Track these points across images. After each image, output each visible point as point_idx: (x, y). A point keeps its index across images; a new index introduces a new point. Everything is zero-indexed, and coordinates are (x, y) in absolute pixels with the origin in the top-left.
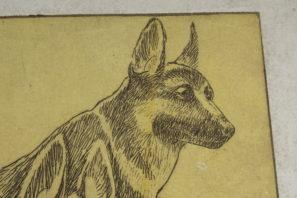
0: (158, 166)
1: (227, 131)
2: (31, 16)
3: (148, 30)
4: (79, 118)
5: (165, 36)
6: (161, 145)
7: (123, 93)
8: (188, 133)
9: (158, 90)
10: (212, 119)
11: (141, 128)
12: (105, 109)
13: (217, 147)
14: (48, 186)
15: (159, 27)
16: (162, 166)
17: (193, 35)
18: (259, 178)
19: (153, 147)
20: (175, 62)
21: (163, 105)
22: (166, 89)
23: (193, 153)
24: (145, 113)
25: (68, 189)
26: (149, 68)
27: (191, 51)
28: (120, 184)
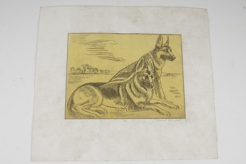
2: (136, 34)
3: (159, 37)
4: (146, 54)
5: (162, 39)
6: (162, 60)
7: (154, 50)
8: (167, 58)
9: (161, 50)
10: (171, 55)
11: (158, 57)
12: (151, 53)
13: (172, 61)
14: (141, 67)
15: (161, 37)
16: (162, 64)
17: (168, 39)
18: (180, 67)
19: (160, 60)
20: (164, 44)
21: (162, 53)
22: (163, 49)
23: (168, 62)
24: (159, 54)
25: (145, 67)
26: (159, 45)
27: (168, 42)
28: (154, 67)
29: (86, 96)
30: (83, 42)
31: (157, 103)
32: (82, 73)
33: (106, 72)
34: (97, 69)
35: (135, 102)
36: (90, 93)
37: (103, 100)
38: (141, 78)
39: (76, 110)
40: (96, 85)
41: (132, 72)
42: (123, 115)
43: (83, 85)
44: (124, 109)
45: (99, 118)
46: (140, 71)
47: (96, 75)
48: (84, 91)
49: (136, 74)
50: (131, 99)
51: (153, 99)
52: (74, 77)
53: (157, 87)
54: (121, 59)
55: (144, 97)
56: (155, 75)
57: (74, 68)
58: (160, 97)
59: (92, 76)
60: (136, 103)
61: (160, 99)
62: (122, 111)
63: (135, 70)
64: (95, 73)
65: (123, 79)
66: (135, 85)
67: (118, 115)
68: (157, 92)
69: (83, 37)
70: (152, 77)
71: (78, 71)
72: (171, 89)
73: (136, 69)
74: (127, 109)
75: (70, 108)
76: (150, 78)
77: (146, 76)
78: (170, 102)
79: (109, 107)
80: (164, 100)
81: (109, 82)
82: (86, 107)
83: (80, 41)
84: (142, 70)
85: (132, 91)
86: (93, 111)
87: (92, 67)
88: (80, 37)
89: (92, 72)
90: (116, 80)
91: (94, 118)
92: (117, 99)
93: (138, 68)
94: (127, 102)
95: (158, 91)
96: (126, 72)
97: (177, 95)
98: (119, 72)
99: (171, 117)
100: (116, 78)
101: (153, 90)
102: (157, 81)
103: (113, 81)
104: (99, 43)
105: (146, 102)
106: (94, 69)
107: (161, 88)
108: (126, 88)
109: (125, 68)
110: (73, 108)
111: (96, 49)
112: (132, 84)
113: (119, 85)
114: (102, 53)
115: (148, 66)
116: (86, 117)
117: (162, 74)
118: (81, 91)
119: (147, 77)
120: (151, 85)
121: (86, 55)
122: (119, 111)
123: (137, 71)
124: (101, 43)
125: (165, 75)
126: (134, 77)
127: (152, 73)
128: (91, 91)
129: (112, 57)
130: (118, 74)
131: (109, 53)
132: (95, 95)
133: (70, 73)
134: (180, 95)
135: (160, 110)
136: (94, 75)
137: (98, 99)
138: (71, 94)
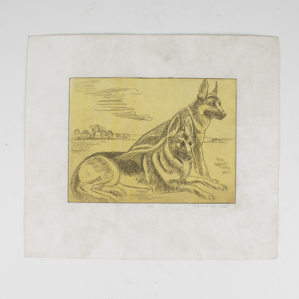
0: (205, 124)
1: (224, 115)
2: (168, 78)
3: (203, 83)
4: (183, 110)
5: (208, 86)
6: (206, 118)
7: (196, 103)
8: (213, 115)
9: (206, 102)
10: (220, 111)
11: (200, 113)
12: (190, 107)
13: (221, 119)
14: (175, 129)
15: (206, 82)
16: (206, 124)
17: (216, 86)
18: (232, 128)
19: (204, 119)
20: (211, 94)
21: (207, 107)
22: (208, 102)
23: (215, 121)
24: (202, 109)
25: (180, 130)
26: (203, 96)
27: (215, 91)
28: (194, 128)
29: (96, 170)
30: (92, 92)
31: (196, 182)
32: (90, 138)
33: (125, 137)
34: (112, 133)
35: (164, 180)
36: (102, 166)
37: (120, 176)
38: (174, 145)
39: (83, 190)
40: (111, 155)
41: (162, 136)
42: (148, 198)
43: (92, 156)
44: (149, 189)
45: (115, 202)
46: (173, 135)
47: (110, 141)
48: (93, 164)
49: (167, 140)
50: (159, 176)
51: (190, 175)
52: (79, 143)
53: (198, 158)
54: (147, 117)
55: (178, 173)
56: (194, 140)
57: (78, 130)
58: (201, 173)
59: (105, 142)
60: (166, 182)
61: (200, 176)
62: (146, 192)
63: (166, 133)
64: (109, 139)
65: (148, 147)
66: (165, 156)
67: (141, 197)
68: (197, 165)
69: (92, 84)
70: (190, 144)
71: (85, 134)
72: (217, 162)
73: (168, 133)
74: (154, 190)
75: (75, 188)
76: (187, 145)
77: (182, 142)
78: (215, 180)
79: (129, 186)
80: (206, 177)
81: (128, 151)
82: (96, 186)
83: (86, 90)
84: (177, 133)
85: (161, 164)
86: (107, 192)
87: (104, 129)
88: (86, 84)
89: (105, 137)
90: (139, 149)
91: (108, 202)
92: (140, 176)
93: (171, 130)
94: (154, 179)
95: (199, 164)
96: (153, 135)
97: (226, 170)
98: (144, 135)
99: (215, 201)
100: (138, 145)
101: (191, 163)
102: (198, 150)
103: (134, 150)
104: (114, 94)
105: (180, 180)
106: (107, 132)
107: (203, 160)
108: (152, 159)
109: (152, 130)
110: (79, 187)
111: (110, 103)
112: (161, 155)
113: (143, 155)
114: (119, 107)
115: (185, 128)
116: (97, 201)
117: (206, 140)
118: (89, 163)
119: (183, 144)
120: (189, 155)
121: (96, 111)
122: (142, 192)
123: (168, 136)
124: (117, 93)
125: (209, 141)
126: (164, 143)
127: (190, 139)
128: (104, 164)
129: (133, 113)
130: (142, 140)
131: (128, 109)
132: (109, 170)
133: (74, 138)
134: (229, 170)
135: (200, 191)
136: (107, 141)
137: (113, 175)
138: (75, 168)
